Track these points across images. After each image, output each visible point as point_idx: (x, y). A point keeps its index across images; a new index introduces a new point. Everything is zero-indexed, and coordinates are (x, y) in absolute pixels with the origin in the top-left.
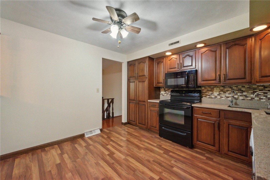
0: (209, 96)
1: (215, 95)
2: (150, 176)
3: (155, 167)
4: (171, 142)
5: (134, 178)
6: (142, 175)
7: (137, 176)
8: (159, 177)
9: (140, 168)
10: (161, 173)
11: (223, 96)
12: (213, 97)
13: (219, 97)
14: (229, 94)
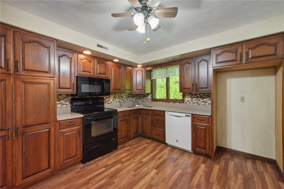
0: (107, 102)
1: (111, 101)
3: (143, 171)
4: (101, 157)
8: (154, 169)
9: (146, 181)
10: (149, 168)
11: (115, 101)
12: (110, 102)
13: (113, 102)
14: (118, 99)
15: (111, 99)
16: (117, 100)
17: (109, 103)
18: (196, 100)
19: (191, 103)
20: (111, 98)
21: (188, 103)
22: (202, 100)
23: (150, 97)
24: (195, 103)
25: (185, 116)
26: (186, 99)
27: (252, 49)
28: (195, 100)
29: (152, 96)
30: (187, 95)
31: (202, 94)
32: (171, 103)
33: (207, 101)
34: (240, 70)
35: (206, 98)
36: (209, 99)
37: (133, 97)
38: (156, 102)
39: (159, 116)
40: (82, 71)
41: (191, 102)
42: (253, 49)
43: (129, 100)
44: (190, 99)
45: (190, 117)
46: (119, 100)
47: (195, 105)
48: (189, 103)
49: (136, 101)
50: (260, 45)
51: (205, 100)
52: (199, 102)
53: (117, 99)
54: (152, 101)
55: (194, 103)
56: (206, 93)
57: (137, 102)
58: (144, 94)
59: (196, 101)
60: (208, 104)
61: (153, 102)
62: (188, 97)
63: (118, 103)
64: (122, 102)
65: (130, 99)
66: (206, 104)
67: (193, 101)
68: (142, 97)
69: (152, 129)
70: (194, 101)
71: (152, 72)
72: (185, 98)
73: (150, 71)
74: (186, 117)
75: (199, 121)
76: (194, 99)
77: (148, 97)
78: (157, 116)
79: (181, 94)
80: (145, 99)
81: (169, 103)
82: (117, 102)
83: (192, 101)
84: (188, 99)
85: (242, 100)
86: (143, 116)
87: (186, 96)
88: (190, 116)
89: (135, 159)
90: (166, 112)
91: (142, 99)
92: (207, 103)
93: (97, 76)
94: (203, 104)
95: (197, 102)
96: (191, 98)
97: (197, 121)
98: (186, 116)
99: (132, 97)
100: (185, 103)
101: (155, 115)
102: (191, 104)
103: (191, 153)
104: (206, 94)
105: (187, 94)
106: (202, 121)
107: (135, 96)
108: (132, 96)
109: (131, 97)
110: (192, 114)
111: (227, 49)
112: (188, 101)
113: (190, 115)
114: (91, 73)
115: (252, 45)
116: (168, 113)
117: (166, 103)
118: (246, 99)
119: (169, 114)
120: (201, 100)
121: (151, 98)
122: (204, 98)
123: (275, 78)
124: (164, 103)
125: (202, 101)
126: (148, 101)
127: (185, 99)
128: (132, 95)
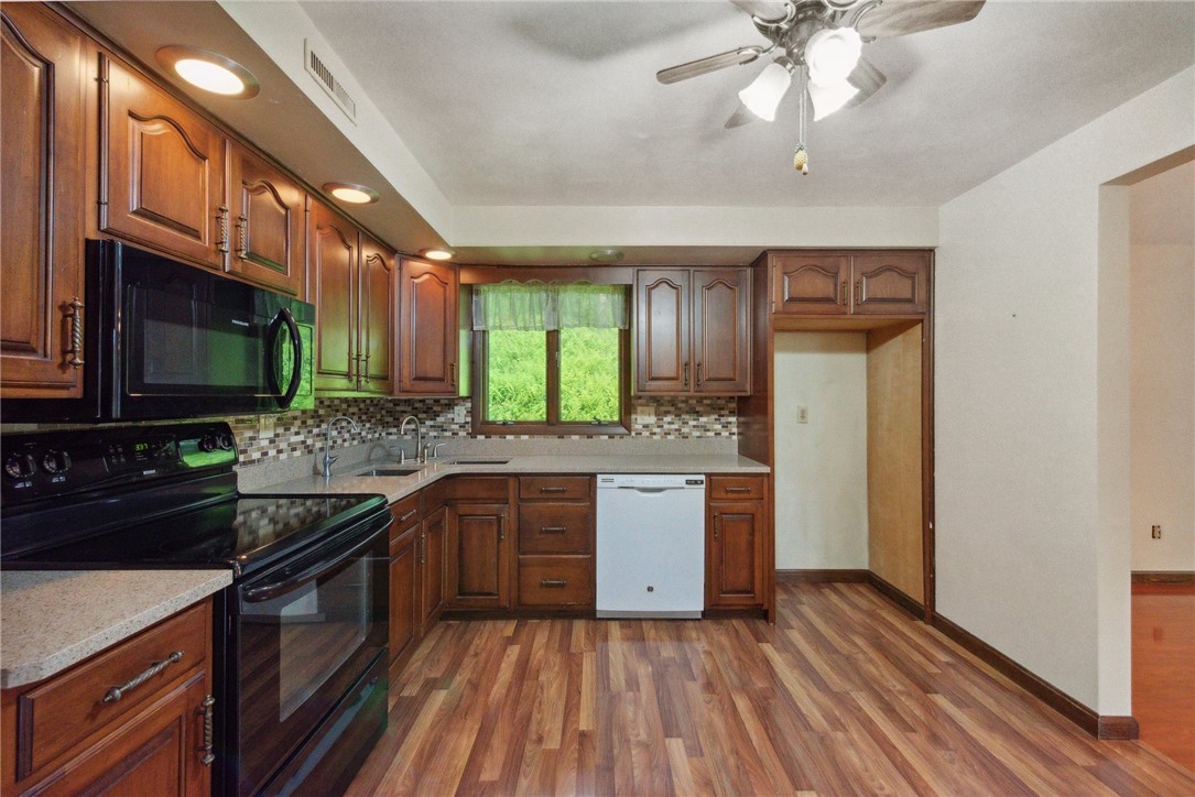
0: (242, 452)
1: (263, 443)
2: (694, 759)
5: (756, 791)
6: (714, 779)
7: (739, 790)
8: (667, 740)
10: (645, 746)
11: (283, 445)
12: (256, 455)
13: (272, 453)
14: (297, 433)
15: (262, 435)
16: (294, 439)
17: (252, 462)
18: (672, 423)
19: (655, 434)
20: (266, 427)
21: (646, 433)
22: (695, 423)
23: (460, 414)
24: (669, 434)
25: (684, 485)
26: (639, 418)
27: (870, 275)
28: (669, 423)
29: (472, 412)
30: (640, 405)
31: (693, 402)
32: (574, 437)
33: (708, 423)
34: (798, 331)
35: (708, 414)
36: (716, 417)
37: (364, 417)
38: (495, 439)
39: (563, 500)
40: (135, 213)
41: (658, 430)
42: (870, 277)
43: (347, 436)
44: (652, 419)
45: (704, 486)
46: (301, 438)
47: (656, 442)
48: (648, 434)
49: (377, 435)
50: (884, 271)
51: (703, 419)
52: (683, 430)
53: (293, 429)
54: (473, 435)
55: (666, 434)
56: (706, 398)
57: (380, 442)
58: (423, 401)
59: (676, 426)
60: (711, 434)
61: (481, 437)
62: (643, 413)
63: (297, 453)
64: (319, 445)
65: (353, 431)
66: (709, 434)
67: (662, 426)
69: (520, 565)
70: (666, 426)
71: (477, 294)
72: (633, 417)
73: (470, 290)
74: (688, 486)
75: (730, 495)
76: (668, 419)
77: (450, 416)
78: (548, 500)
80: (429, 423)
81: (566, 440)
82: (294, 449)
83: (659, 427)
84: (643, 419)
85: (803, 417)
86: (464, 508)
87: (639, 409)
88: (702, 482)
89: (540, 740)
90: (599, 477)
92: (709, 430)
93: (239, 267)
94: (698, 434)
95: (676, 430)
96: (657, 414)
97: (723, 495)
98: (688, 482)
99: (360, 418)
100: (633, 434)
101: (538, 500)
102: (654, 437)
103: (699, 620)
104: (708, 402)
105: (640, 401)
106: (742, 496)
107: (372, 409)
108: (360, 409)
109: (356, 417)
110: (708, 475)
111: (812, 262)
112: (646, 426)
113: (703, 477)
114: (198, 237)
115: (872, 265)
116: (612, 481)
117: (553, 441)
118: (810, 416)
119: (615, 484)
120: (692, 423)
121: (469, 419)
122: (699, 414)
123: (868, 359)
124: (538, 439)
125: (694, 426)
126: (448, 434)
127: (633, 421)
128: (362, 406)
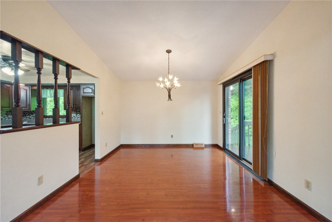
21: (74, 118)
26: (72, 115)
30: (72, 112)
44: (75, 115)
58: (30, 111)
65: (9, 117)
68: (28, 114)
76: (78, 115)
79: (65, 111)
91: (29, 116)
96: (76, 114)
112: (74, 116)
